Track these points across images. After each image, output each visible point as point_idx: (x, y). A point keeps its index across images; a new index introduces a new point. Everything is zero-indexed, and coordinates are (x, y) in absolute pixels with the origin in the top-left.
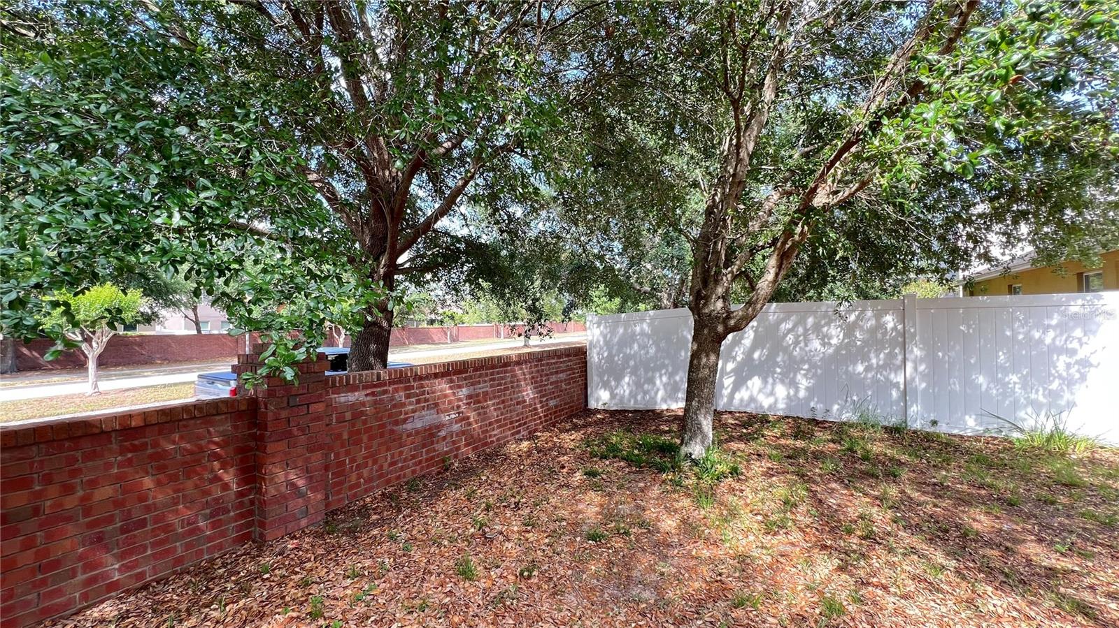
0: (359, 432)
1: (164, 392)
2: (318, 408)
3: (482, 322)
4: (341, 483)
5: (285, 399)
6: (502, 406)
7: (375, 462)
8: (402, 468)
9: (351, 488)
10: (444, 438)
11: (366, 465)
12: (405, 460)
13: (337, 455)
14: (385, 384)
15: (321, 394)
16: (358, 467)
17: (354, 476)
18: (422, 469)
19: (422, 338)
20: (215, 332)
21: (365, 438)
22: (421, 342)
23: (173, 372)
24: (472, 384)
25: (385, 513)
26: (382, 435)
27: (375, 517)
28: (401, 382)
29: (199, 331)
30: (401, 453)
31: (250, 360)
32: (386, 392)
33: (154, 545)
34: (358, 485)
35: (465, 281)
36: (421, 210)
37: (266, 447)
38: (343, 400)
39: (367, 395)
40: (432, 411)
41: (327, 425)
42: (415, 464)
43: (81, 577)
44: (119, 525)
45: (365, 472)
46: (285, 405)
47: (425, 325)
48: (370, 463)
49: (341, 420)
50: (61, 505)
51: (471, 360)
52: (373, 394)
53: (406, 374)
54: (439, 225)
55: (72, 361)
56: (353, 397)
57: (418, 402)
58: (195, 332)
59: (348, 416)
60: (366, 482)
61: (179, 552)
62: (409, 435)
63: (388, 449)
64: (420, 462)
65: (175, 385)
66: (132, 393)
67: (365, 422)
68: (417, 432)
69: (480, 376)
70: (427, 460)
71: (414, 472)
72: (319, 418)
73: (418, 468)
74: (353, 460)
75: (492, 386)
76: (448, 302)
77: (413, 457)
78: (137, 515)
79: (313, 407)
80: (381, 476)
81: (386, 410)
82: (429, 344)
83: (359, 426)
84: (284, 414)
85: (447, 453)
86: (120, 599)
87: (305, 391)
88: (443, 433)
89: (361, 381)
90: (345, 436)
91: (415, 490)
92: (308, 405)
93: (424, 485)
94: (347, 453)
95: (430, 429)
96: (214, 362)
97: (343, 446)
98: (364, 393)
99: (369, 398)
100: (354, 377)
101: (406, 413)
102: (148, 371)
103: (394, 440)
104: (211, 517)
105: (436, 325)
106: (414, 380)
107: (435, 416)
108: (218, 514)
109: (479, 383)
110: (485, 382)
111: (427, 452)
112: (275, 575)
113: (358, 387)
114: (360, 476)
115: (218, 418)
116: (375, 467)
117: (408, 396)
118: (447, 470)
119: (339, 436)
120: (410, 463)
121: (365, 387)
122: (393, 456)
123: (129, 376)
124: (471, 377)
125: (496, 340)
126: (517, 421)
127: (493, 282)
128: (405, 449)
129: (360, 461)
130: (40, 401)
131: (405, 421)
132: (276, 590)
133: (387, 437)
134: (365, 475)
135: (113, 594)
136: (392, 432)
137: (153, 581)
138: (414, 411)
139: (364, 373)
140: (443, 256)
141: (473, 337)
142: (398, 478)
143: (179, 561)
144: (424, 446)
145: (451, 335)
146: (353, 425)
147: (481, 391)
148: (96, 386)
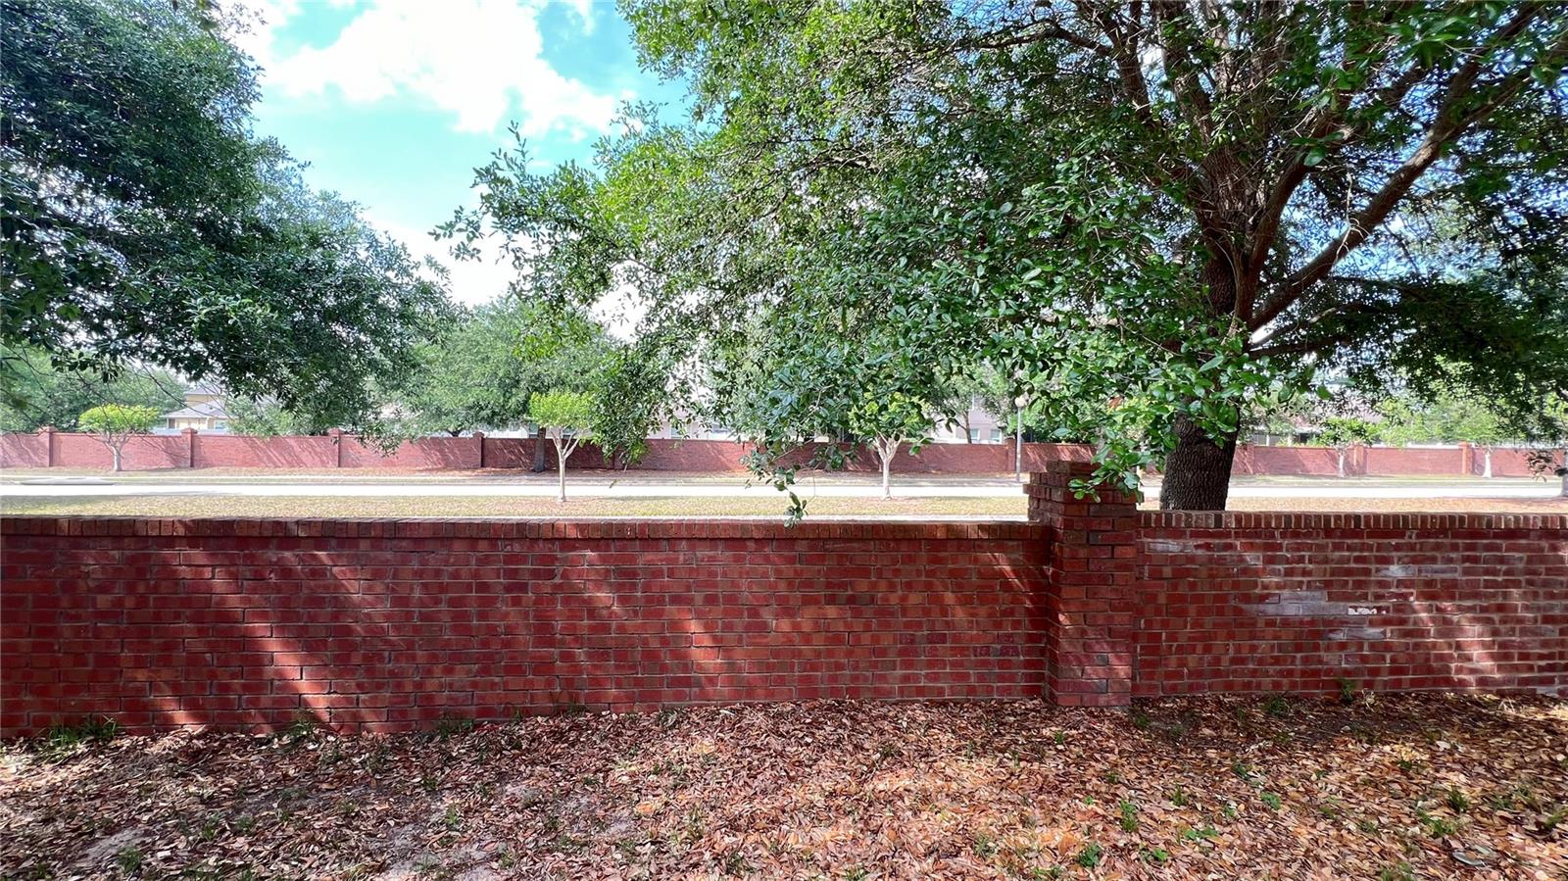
0: (1182, 598)
1: (939, 505)
2: (1127, 552)
3: (1431, 439)
4: (1152, 664)
5: (1085, 534)
6: (1496, 617)
7: (1207, 649)
8: (1254, 673)
9: (1169, 675)
10: (1342, 646)
11: (1193, 650)
12: (1261, 661)
13: (1149, 623)
14: (1228, 535)
15: (1130, 535)
16: (1180, 649)
17: (1173, 660)
18: (1294, 685)
19: (1283, 465)
20: (985, 442)
21: (1192, 609)
22: (1281, 471)
23: (946, 484)
24: (1414, 560)
25: (1225, 733)
26: (1221, 612)
27: (1207, 731)
28: (1257, 535)
29: (970, 441)
30: (1253, 649)
31: (1043, 481)
32: (1230, 547)
33: (953, 664)
34: (1179, 675)
35: (1397, 364)
36: (1297, 244)
37: (1060, 589)
38: (1160, 547)
39: (1197, 547)
40: (1317, 594)
41: (1137, 579)
42: (1281, 673)
43: (899, 672)
44: (926, 633)
45: (1192, 660)
46: (1084, 541)
47: (1289, 442)
48: (1200, 647)
49: (1156, 575)
50: (887, 600)
51: (1415, 516)
52: (1208, 547)
53: (1268, 524)
54: (1341, 267)
55: (869, 465)
56: (1173, 546)
57: (1289, 573)
58: (966, 441)
59: (1167, 571)
60: (1191, 674)
61: (973, 681)
62: (1271, 623)
63: (1231, 636)
64: (1290, 673)
65: (950, 498)
66: (914, 502)
67: (1193, 586)
68: (1286, 622)
69: (1438, 547)
70: (1304, 673)
71: (1277, 685)
72: (1126, 567)
73: (1285, 681)
74: (1172, 637)
75: (1466, 572)
76: (1354, 403)
77: (1277, 661)
78: (940, 630)
79: (1118, 550)
80: (1217, 674)
81: (1229, 576)
82: (1295, 474)
83: (1183, 590)
84: (1083, 553)
85: (1347, 672)
86: (926, 706)
87: (1110, 528)
88: (1340, 636)
89: (1189, 525)
90: (1162, 600)
91: (1280, 717)
92: (1113, 547)
93: (1298, 712)
94: (1165, 624)
95: (1312, 622)
96: (983, 477)
97: (1158, 612)
98: (1192, 543)
99: (1200, 552)
100: (1179, 518)
101: (1265, 587)
102: (924, 481)
103: (1242, 625)
104: (1000, 655)
105: (1312, 444)
106: (1283, 535)
107: (1323, 603)
108: (1007, 654)
109: (1433, 560)
110: (1451, 560)
111: (1305, 660)
112: (1071, 751)
113: (1184, 533)
114: (1182, 664)
115: (1011, 543)
116: (1208, 657)
117: (1270, 560)
118: (1347, 702)
119: (1153, 597)
120: (1272, 669)
121: (1195, 535)
122: (1238, 649)
123: (911, 484)
124: (1412, 548)
125: (1471, 479)
126: (1541, 657)
127: (1476, 360)
128: (1263, 644)
129: (1183, 642)
130: (852, 499)
131: (1262, 599)
132: (1073, 769)
133: (1229, 617)
134: (1191, 665)
135: (921, 699)
136: (1238, 611)
137: (951, 700)
138: (1279, 586)
139: (1194, 513)
140: (1347, 322)
141: (1402, 470)
142: (1248, 685)
143: (972, 690)
144: (1299, 648)
145: (1347, 463)
146: (1175, 587)
147: (1438, 576)
148: (888, 492)
